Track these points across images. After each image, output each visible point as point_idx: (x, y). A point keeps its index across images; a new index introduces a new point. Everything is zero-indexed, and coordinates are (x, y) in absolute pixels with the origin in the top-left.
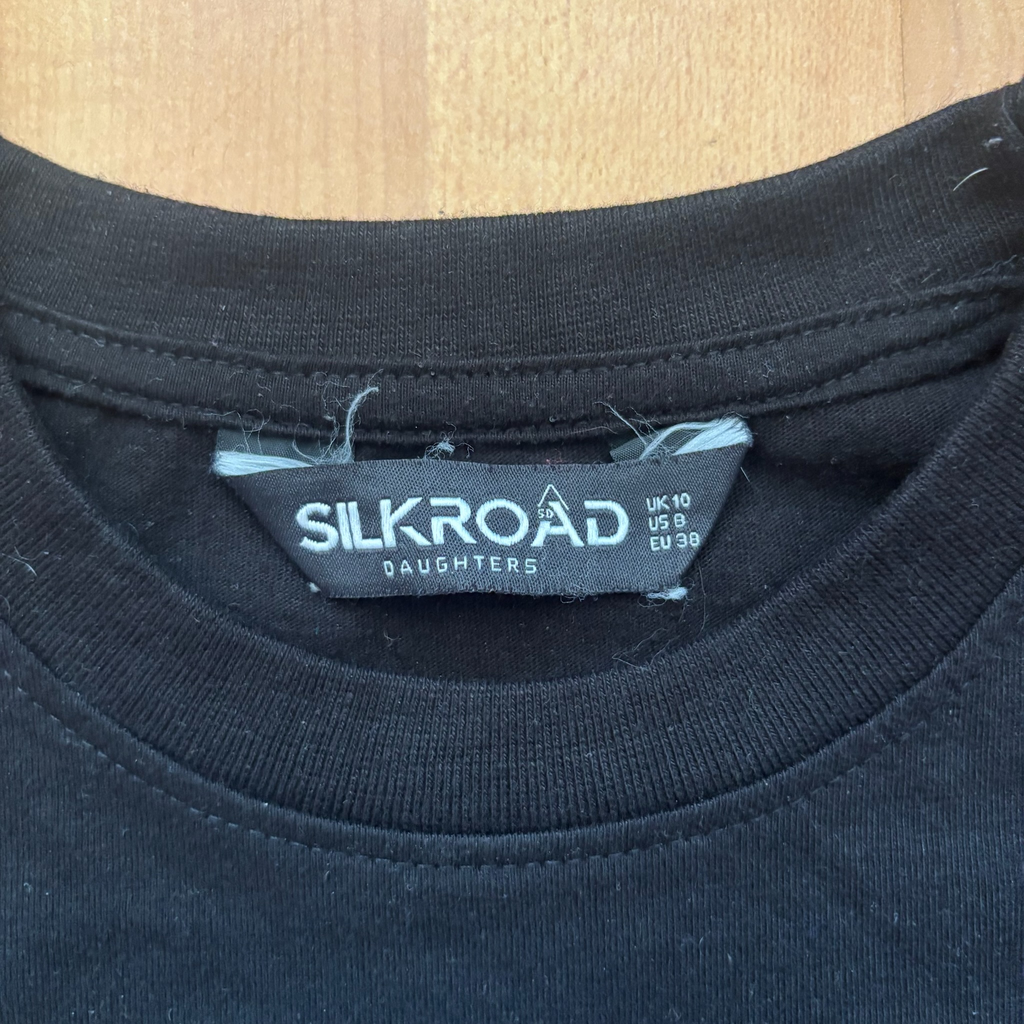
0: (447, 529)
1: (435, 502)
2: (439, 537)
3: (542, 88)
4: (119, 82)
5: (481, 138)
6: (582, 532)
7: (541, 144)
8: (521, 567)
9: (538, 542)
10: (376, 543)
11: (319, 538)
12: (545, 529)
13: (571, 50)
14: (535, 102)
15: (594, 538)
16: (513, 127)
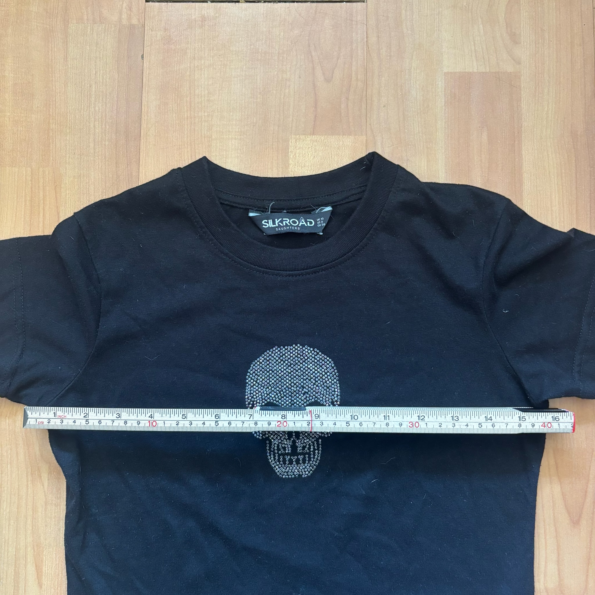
0: (286, 223)
1: (284, 219)
2: (284, 224)
3: (307, 159)
4: (239, 155)
5: (297, 167)
6: (307, 224)
7: (307, 168)
8: (297, 229)
9: (300, 225)
10: (275, 226)
11: (266, 225)
12: (301, 223)
13: (312, 153)
14: (306, 161)
15: (309, 225)
16: (303, 165)
